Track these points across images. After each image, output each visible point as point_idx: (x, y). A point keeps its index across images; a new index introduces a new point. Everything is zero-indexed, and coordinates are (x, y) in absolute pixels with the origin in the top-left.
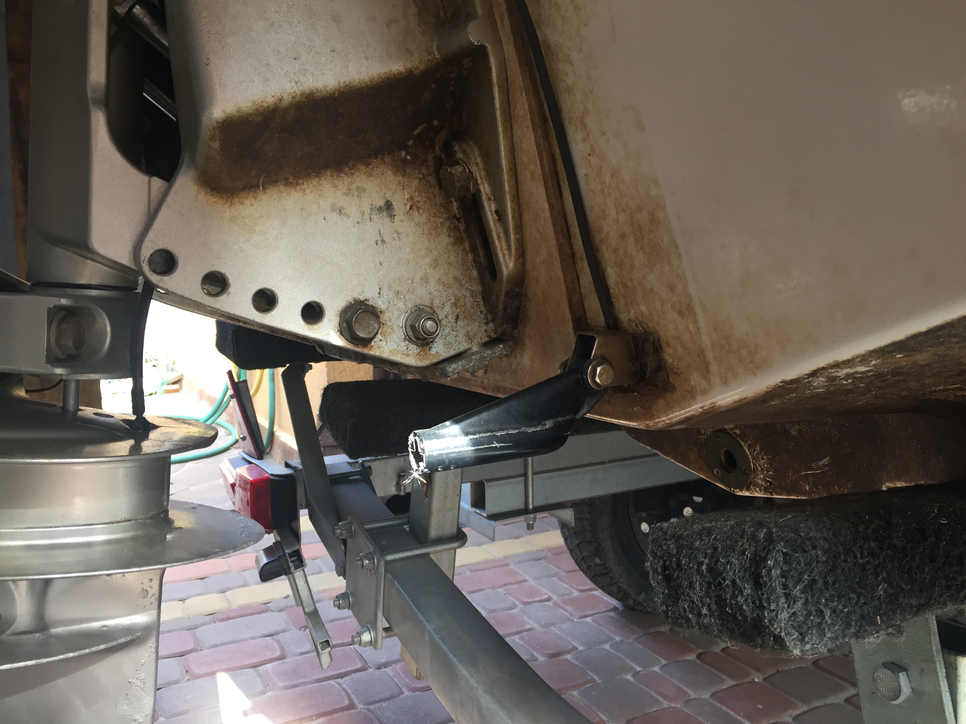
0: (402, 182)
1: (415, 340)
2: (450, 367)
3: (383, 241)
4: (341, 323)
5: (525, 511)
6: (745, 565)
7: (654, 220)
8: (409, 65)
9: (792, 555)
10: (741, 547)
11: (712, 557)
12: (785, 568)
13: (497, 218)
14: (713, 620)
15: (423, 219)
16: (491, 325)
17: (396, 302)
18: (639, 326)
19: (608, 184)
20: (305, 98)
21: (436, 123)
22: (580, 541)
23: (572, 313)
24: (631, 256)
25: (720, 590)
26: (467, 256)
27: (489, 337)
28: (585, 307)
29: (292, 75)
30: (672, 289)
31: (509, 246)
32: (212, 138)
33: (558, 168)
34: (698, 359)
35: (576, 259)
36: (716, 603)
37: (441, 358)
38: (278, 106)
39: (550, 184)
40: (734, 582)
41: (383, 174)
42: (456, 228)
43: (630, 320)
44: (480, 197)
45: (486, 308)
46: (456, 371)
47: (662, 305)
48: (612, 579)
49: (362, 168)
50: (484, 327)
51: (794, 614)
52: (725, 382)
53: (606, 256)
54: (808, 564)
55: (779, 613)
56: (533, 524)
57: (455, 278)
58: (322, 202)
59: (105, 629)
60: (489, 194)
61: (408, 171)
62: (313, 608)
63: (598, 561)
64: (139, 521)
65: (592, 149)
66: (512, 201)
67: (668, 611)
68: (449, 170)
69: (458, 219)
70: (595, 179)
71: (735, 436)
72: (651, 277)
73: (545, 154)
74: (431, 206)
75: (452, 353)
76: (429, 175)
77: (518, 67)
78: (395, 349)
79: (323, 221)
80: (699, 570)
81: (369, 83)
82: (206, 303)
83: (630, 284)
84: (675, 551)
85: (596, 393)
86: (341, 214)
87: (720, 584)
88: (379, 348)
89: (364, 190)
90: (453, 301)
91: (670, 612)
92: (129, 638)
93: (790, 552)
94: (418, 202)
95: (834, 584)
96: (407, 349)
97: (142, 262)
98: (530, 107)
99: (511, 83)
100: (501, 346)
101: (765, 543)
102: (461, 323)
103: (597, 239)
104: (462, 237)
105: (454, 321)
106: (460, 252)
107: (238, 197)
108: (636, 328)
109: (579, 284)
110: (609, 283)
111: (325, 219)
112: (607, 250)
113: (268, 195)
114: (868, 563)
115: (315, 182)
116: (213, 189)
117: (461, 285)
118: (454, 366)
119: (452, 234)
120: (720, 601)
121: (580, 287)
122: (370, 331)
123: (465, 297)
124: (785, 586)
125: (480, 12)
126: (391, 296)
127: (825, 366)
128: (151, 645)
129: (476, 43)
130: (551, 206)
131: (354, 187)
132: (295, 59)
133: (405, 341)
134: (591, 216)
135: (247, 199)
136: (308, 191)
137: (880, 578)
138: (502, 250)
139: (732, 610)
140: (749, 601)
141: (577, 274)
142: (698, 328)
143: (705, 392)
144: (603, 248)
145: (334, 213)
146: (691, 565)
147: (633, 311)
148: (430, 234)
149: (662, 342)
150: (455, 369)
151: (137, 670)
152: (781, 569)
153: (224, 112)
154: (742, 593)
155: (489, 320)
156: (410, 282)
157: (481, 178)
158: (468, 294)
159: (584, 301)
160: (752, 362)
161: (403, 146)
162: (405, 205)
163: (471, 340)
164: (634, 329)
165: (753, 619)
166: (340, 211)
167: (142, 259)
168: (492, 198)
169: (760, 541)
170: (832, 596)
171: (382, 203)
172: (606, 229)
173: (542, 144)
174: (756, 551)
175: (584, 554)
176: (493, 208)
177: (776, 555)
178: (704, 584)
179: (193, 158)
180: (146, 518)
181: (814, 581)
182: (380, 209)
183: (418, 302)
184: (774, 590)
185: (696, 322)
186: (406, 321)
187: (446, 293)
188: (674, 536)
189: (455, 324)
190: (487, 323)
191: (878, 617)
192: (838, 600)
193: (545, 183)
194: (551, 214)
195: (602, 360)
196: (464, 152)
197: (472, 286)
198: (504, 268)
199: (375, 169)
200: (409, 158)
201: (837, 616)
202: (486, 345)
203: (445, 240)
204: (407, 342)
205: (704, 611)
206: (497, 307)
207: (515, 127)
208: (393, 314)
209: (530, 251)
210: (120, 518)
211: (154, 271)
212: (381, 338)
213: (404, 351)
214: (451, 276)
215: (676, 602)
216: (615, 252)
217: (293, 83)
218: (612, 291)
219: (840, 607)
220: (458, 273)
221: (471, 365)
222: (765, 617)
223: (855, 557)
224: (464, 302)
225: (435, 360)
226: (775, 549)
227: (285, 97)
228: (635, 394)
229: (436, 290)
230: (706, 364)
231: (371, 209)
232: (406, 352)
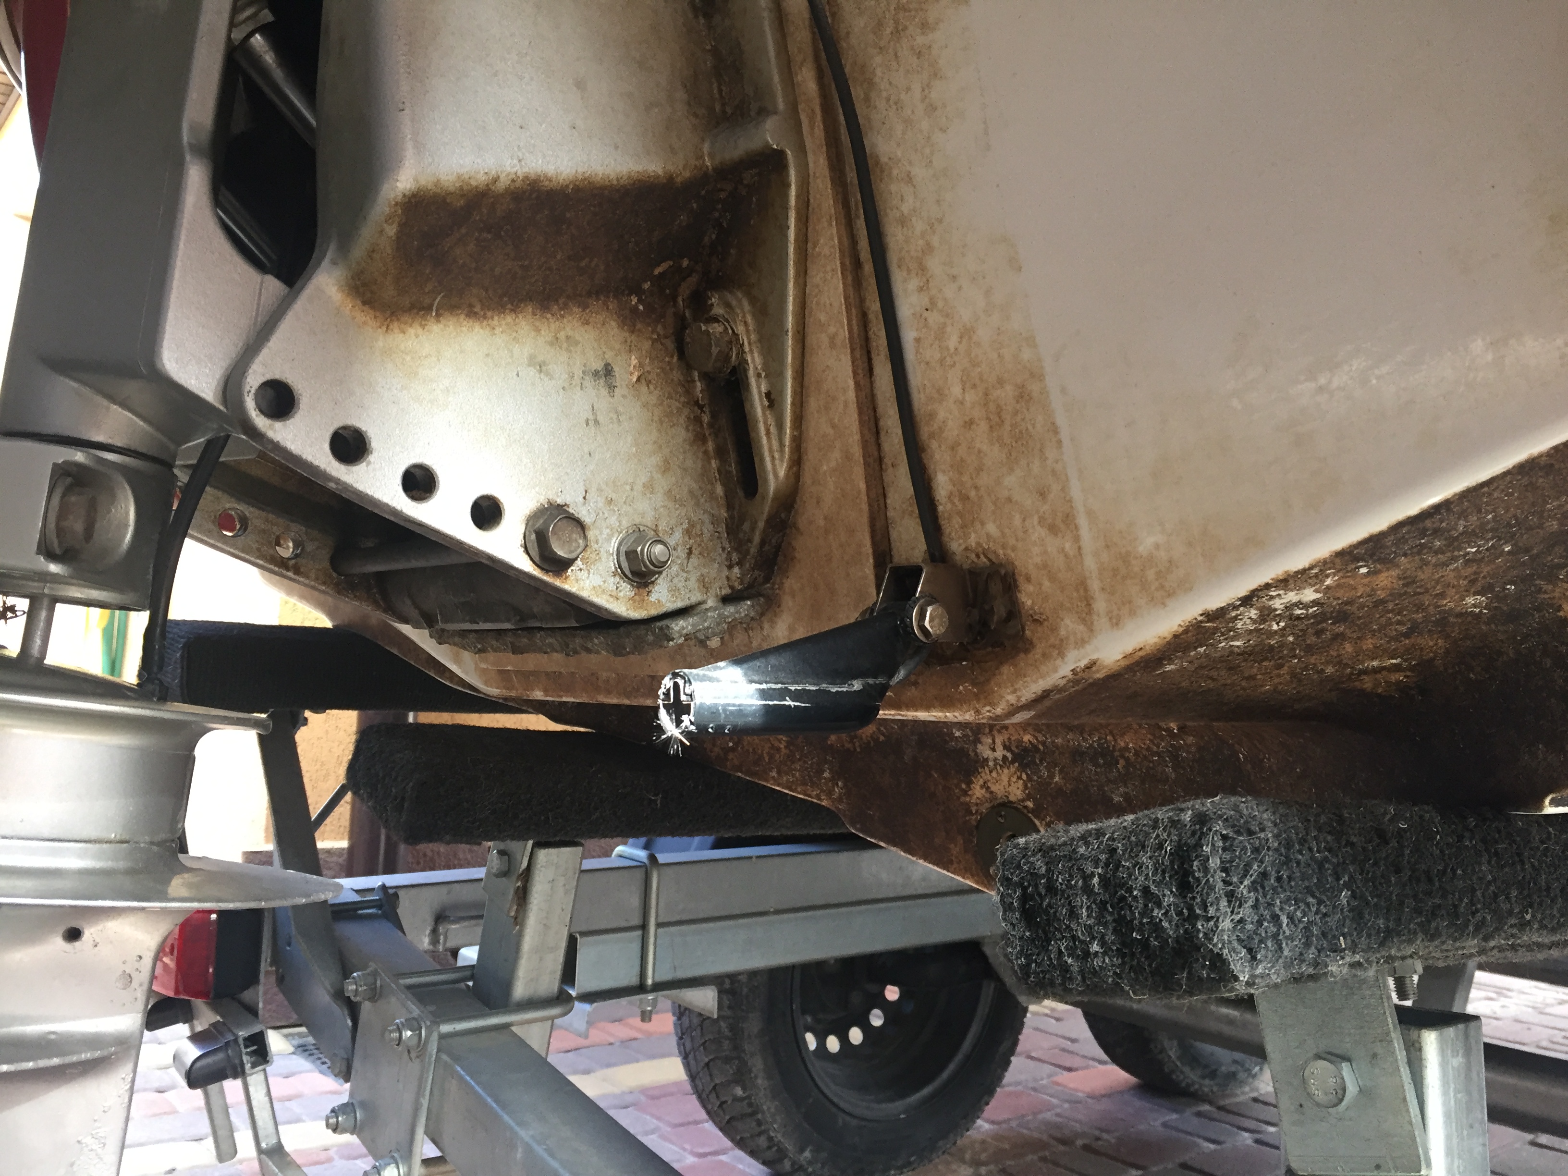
0: (629, 341)
1: (630, 576)
2: (677, 625)
3: (596, 422)
4: (527, 533)
5: (641, 988)
6: (1163, 863)
7: (1023, 396)
8: (671, 168)
9: (1235, 839)
10: (1155, 839)
11: (1107, 865)
12: (1227, 856)
13: (766, 403)
14: (1107, 961)
15: (653, 399)
16: (736, 570)
17: (606, 515)
18: (982, 556)
19: (952, 350)
20: (529, 185)
21: (685, 263)
22: (711, 1057)
23: (874, 544)
24: (980, 451)
25: (1122, 909)
26: (710, 463)
27: (732, 587)
28: (892, 539)
29: (516, 149)
30: (1043, 494)
31: (782, 445)
32: (389, 219)
33: (871, 333)
34: (1075, 594)
35: (884, 466)
36: (1115, 931)
37: (663, 610)
38: (490, 189)
39: (858, 354)
40: (1146, 890)
41: (604, 324)
42: (698, 420)
43: (966, 549)
44: (746, 371)
45: (730, 542)
46: (684, 632)
47: (1024, 520)
48: (759, 1123)
49: (575, 309)
50: (726, 572)
51: (1241, 921)
52: (1116, 622)
53: (937, 456)
54: (1256, 850)
55: (1220, 920)
56: (651, 1012)
57: (691, 492)
58: (516, 350)
59: (53, 1037)
60: (759, 367)
61: (639, 326)
62: (274, 1141)
63: (739, 1091)
64: (142, 845)
65: (933, 302)
66: (794, 379)
67: (1028, 965)
68: (704, 328)
69: (701, 407)
70: (931, 345)
71: (1025, 811)
72: (1011, 480)
73: (854, 311)
74: (666, 382)
75: (679, 604)
76: (666, 337)
77: (829, 186)
78: (600, 586)
79: (515, 377)
80: (1088, 890)
81: (615, 182)
82: (334, 473)
83: (973, 494)
84: (1043, 870)
85: (920, 647)
86: (541, 371)
87: (1123, 899)
88: (577, 580)
89: (577, 343)
90: (685, 526)
91: (1033, 965)
92: (98, 1054)
93: (1231, 834)
94: (649, 372)
95: (1289, 881)
96: (617, 588)
97: (246, 394)
98: (840, 242)
99: (813, 209)
100: (749, 603)
101: (1193, 828)
102: (694, 560)
103: (924, 432)
104: (704, 435)
105: (684, 556)
106: (700, 455)
107: (398, 320)
108: (976, 560)
109: (885, 503)
110: (937, 497)
111: (518, 375)
112: (940, 446)
113: (441, 326)
114: (1326, 859)
115: (509, 319)
116: (364, 303)
117: (697, 504)
118: (681, 623)
119: (691, 428)
120: (1123, 926)
121: (886, 507)
122: (573, 549)
123: (703, 523)
124: (1226, 883)
125: (781, 106)
126: (600, 505)
127: (1270, 582)
128: (123, 1076)
129: (775, 147)
130: (857, 384)
131: (562, 335)
132: (521, 128)
133: (615, 575)
134: (918, 399)
135: (411, 326)
136: (498, 330)
137: (1342, 882)
138: (771, 450)
139: (1142, 934)
140: (1172, 912)
141: (884, 488)
142: (1080, 548)
143: (1082, 643)
144: (934, 445)
145: (532, 368)
146: (1073, 882)
147: (973, 535)
148: (661, 422)
149: (1017, 577)
150: (683, 628)
151: (95, 1121)
152: (1221, 859)
153: (416, 180)
154: (1159, 905)
155: (734, 562)
156: (628, 487)
157: (749, 343)
158: (706, 518)
159: (891, 529)
160: (1162, 587)
161: (636, 290)
162: (631, 374)
163: (707, 588)
164: (973, 562)
165: (1177, 940)
166: (541, 367)
167: (247, 388)
168: (763, 375)
169: (1186, 825)
170: (1289, 899)
171: (598, 365)
172: (942, 415)
173: (852, 296)
174: (1180, 840)
175: (717, 1081)
176: (764, 389)
177: (1213, 838)
178: (1094, 907)
179: (344, 249)
180: (152, 843)
181: (1264, 875)
182: (596, 374)
183: (637, 521)
184: (1212, 888)
185: (1077, 539)
186: (620, 544)
187: (678, 512)
188: (1040, 850)
189: (686, 562)
190: (730, 567)
191: (1341, 938)
192: (1296, 904)
193: (853, 350)
194: (857, 397)
195: (932, 599)
196: (728, 305)
197: (712, 508)
198: (771, 477)
199: (594, 315)
200: (641, 307)
201: (1295, 926)
202: (726, 600)
203: (680, 434)
204: (617, 579)
205: (1095, 947)
206: (750, 541)
207: (812, 271)
208: (601, 533)
209: (811, 456)
210: (113, 835)
211: (262, 412)
212: (581, 567)
213: (612, 591)
214: (686, 490)
215: (1043, 947)
216: (953, 449)
217: (515, 161)
218: (940, 508)
219: (1299, 914)
220: (694, 486)
221: (706, 625)
222: (1199, 931)
223: (1310, 849)
224: (701, 530)
225: (654, 612)
226: (1211, 830)
227: (503, 178)
228: (964, 663)
229: (664, 506)
230: (1088, 601)
231: (584, 372)
232: (614, 593)
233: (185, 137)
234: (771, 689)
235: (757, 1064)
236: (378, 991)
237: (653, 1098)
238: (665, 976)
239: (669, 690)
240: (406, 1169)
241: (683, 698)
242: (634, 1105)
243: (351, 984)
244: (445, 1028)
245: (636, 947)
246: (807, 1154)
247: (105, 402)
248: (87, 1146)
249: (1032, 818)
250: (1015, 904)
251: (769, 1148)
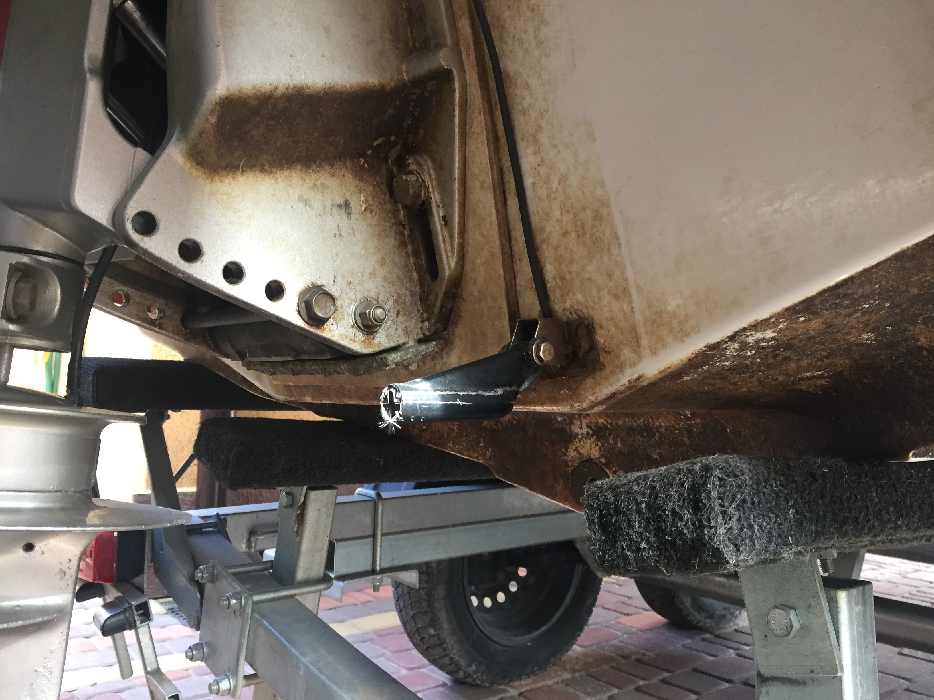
0: (359, 185)
1: (362, 328)
2: (391, 357)
3: (340, 235)
4: (300, 303)
5: (373, 572)
6: (683, 495)
7: (598, 217)
8: (382, 80)
9: (726, 480)
10: (679, 481)
11: (650, 496)
12: (722, 490)
13: (443, 223)
14: (651, 553)
15: (374, 222)
16: (426, 323)
17: (347, 291)
18: (574, 313)
19: (554, 189)
20: (297, 91)
21: (393, 138)
22: (415, 612)
23: (509, 307)
24: (571, 251)
25: (659, 522)
26: (410, 259)
27: (423, 334)
28: (519, 304)
29: (288, 69)
30: (610, 276)
31: (452, 248)
32: (212, 112)
33: (505, 180)
34: (630, 336)
35: (514, 260)
36: (655, 535)
37: (382, 348)
38: (272, 94)
39: (498, 193)
40: (673, 511)
41: (344, 176)
42: (402, 234)
43: (564, 309)
44: (430, 204)
45: (422, 307)
46: (396, 361)
47: (599, 292)
48: (445, 650)
49: (327, 167)
50: (420, 325)
51: (730, 528)
52: (654, 352)
53: (546, 254)
54: (739, 486)
55: (718, 528)
56: (379, 586)
57: (398, 277)
58: (291, 192)
59: (18, 609)
60: (438, 201)
61: (365, 177)
62: (155, 666)
63: (432, 631)
64: (70, 493)
65: (542, 161)
66: (460, 208)
67: (604, 556)
68: (404, 178)
69: (404, 226)
70: (542, 187)
71: (600, 464)
72: (590, 268)
73: (495, 167)
74: (382, 211)
75: (392, 344)
76: (382, 184)
77: (479, 91)
78: (344, 334)
79: (291, 208)
80: (639, 511)
81: (349, 89)
82: (181, 268)
83: (568, 276)
84: (612, 500)
85: (537, 368)
86: (306, 205)
87: (660, 516)
88: (330, 331)
89: (327, 187)
90: (395, 297)
91: (607, 556)
92: (45, 618)
93: (724, 477)
94: (372, 205)
95: (759, 505)
96: (355, 335)
97: (126, 220)
98: (486, 125)
99: (470, 105)
100: (434, 343)
101: (701, 474)
102: (400, 318)
103: (538, 239)
104: (406, 242)
105: (395, 315)
106: (404, 254)
107: (218, 174)
108: (570, 316)
109: (515, 282)
110: (547, 278)
111: (292, 207)
112: (548, 248)
113: (244, 178)
114: (780, 491)
115: (286, 173)
116: (198, 164)
117: (403, 284)
118: (393, 355)
119: (398, 238)
120: (660, 532)
121: (516, 285)
122: (327, 312)
123: (405, 295)
124: (722, 506)
125: (449, 42)
126: (344, 285)
127: (747, 326)
128: (62, 631)
129: (446, 67)
130: (497, 211)
131: (318, 183)
132: (291, 56)
133: (353, 328)
134: (534, 219)
135: (226, 177)
136: (279, 180)
137: (790, 504)
138: (446, 251)
139: (671, 537)
140: (690, 524)
141: (514, 273)
142: (632, 308)
143: (634, 365)
144: (544, 247)
145: (301, 203)
146: (630, 507)
147: (568, 301)
148: (379, 235)
149: (595, 325)
150: (395, 359)
151: (45, 658)
152: (718, 491)
153: (228, 89)
154: (681, 519)
155: (425, 319)
156: (360, 275)
157: (432, 187)
158: (408, 293)
159: (519, 298)
160: (681, 330)
161: (363, 155)
162: (361, 206)
163: (409, 335)
164: (568, 317)
165: (693, 541)
166: (306, 202)
167: (127, 217)
168: (441, 206)
169: (697, 472)
170: (758, 515)
171: (341, 201)
172: (548, 229)
173: (494, 157)
174: (694, 481)
175: (419, 626)
176: (441, 215)
177: (713, 479)
178: (643, 521)
179: (184, 132)
180: (75, 492)
181: (744, 501)
182: (340, 206)
183: (366, 294)
184: (713, 509)
185: (631, 302)
186: (356, 309)
187: (390, 289)
188: (610, 488)
189: (396, 319)
190: (422, 322)
191: (790, 537)
192: (763, 518)
193: (494, 190)
194: (497, 219)
195: (544, 339)
196: (419, 164)
197: (411, 287)
198: (446, 267)
199: (338, 170)
200: (366, 166)
201: (763, 531)
202: (420, 341)
203: (392, 242)
204: (355, 330)
205: (644, 545)
206: (434, 306)
207: (470, 142)
208: (345, 302)
209: (471, 254)
210: (52, 488)
211: (136, 231)
212: (333, 322)
213: (351, 337)
214: (395, 275)
215: (612, 545)
216: (555, 249)
217: (288, 77)
218: (548, 285)
219: (764, 523)
220: (401, 273)
221: (408, 356)
222: (705, 535)
223: (771, 485)
224: (405, 300)
225: (377, 349)
226: (712, 475)
227: (280, 86)
228: (564, 377)
229: (382, 286)
230: (637, 339)
231: (332, 205)
232: (353, 338)
233: (86, 64)
234: (448, 394)
235: (443, 615)
236: (215, 576)
237: (382, 636)
238: (387, 564)
239: (387, 395)
240: (234, 682)
241: (395, 400)
242: (371, 640)
243: (199, 572)
244: (256, 598)
245: (370, 547)
246: (473, 667)
247: (41, 226)
248: (41, 673)
249: (605, 468)
250: (596, 520)
251: (451, 664)
